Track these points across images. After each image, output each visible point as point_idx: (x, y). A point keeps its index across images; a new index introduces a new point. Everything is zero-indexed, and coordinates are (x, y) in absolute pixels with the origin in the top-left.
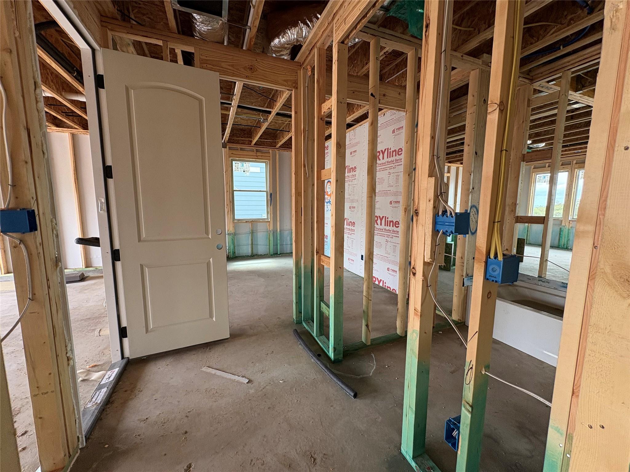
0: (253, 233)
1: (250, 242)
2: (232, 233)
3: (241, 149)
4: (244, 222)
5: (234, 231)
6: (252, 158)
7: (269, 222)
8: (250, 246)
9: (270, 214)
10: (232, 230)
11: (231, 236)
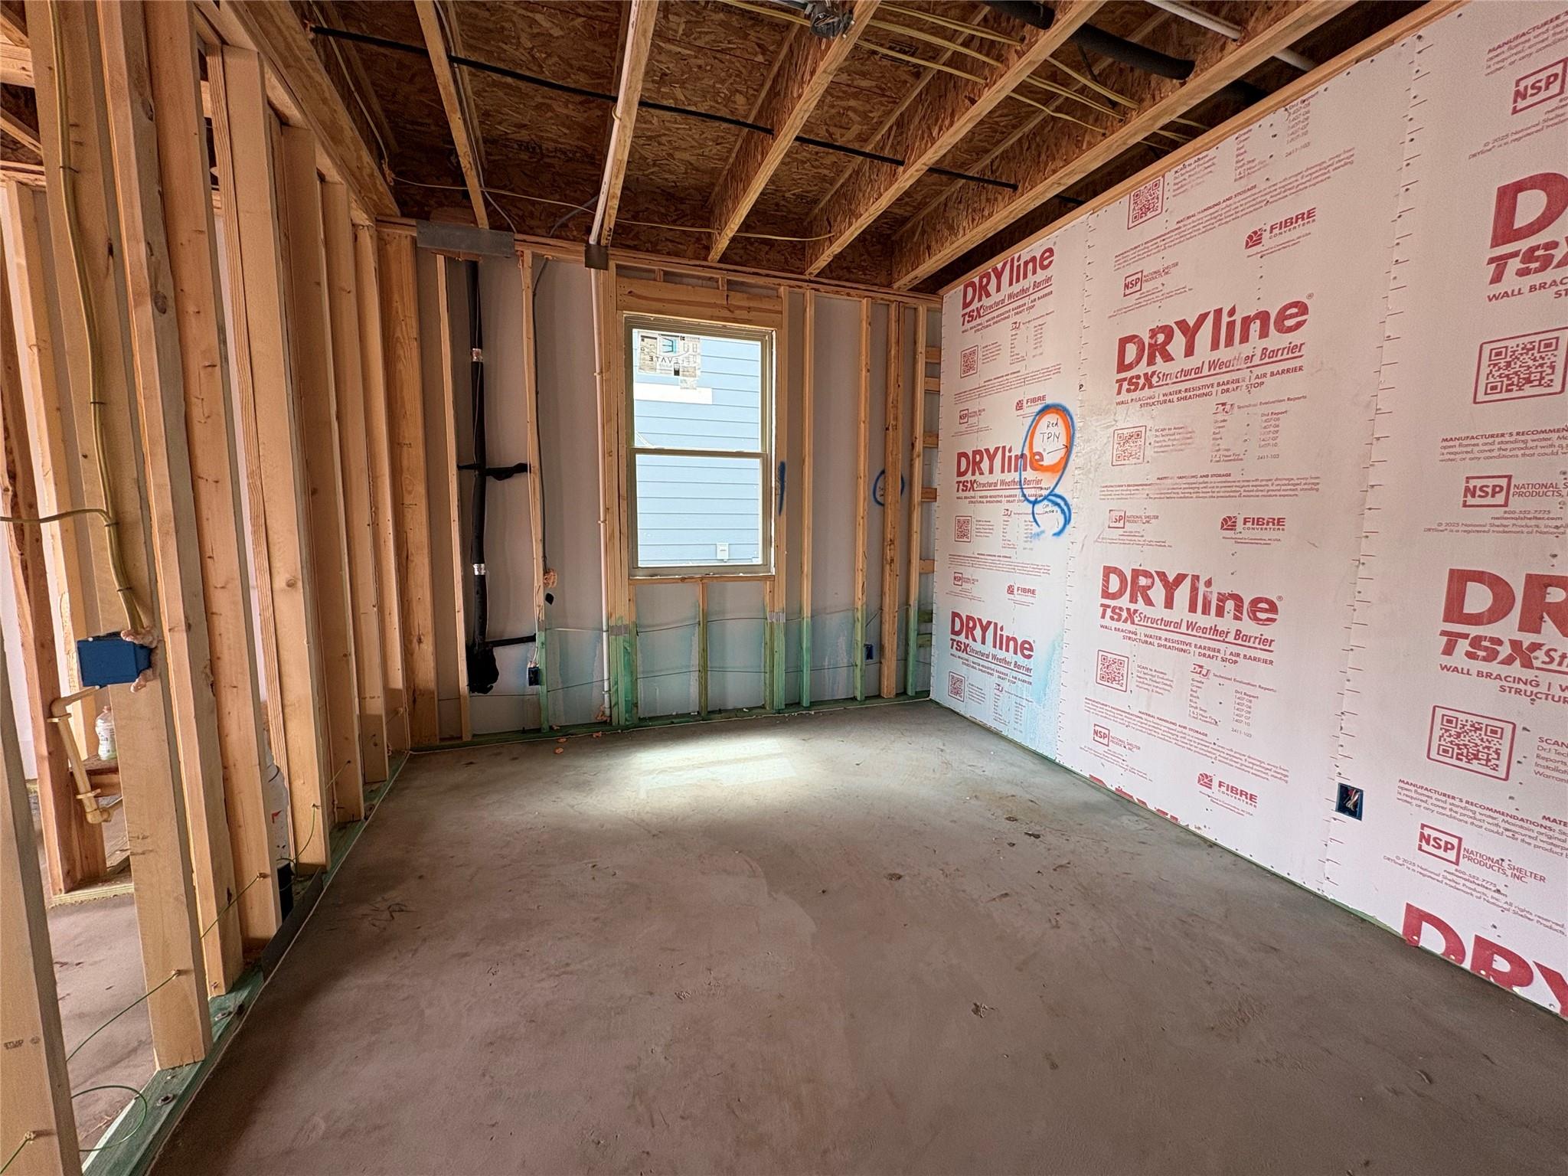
0: (706, 623)
1: (695, 660)
2: (626, 627)
3: (668, 277)
4: (675, 581)
5: (634, 619)
6: (711, 318)
7: (771, 578)
8: (694, 677)
9: (777, 547)
10: (624, 613)
11: (621, 638)
